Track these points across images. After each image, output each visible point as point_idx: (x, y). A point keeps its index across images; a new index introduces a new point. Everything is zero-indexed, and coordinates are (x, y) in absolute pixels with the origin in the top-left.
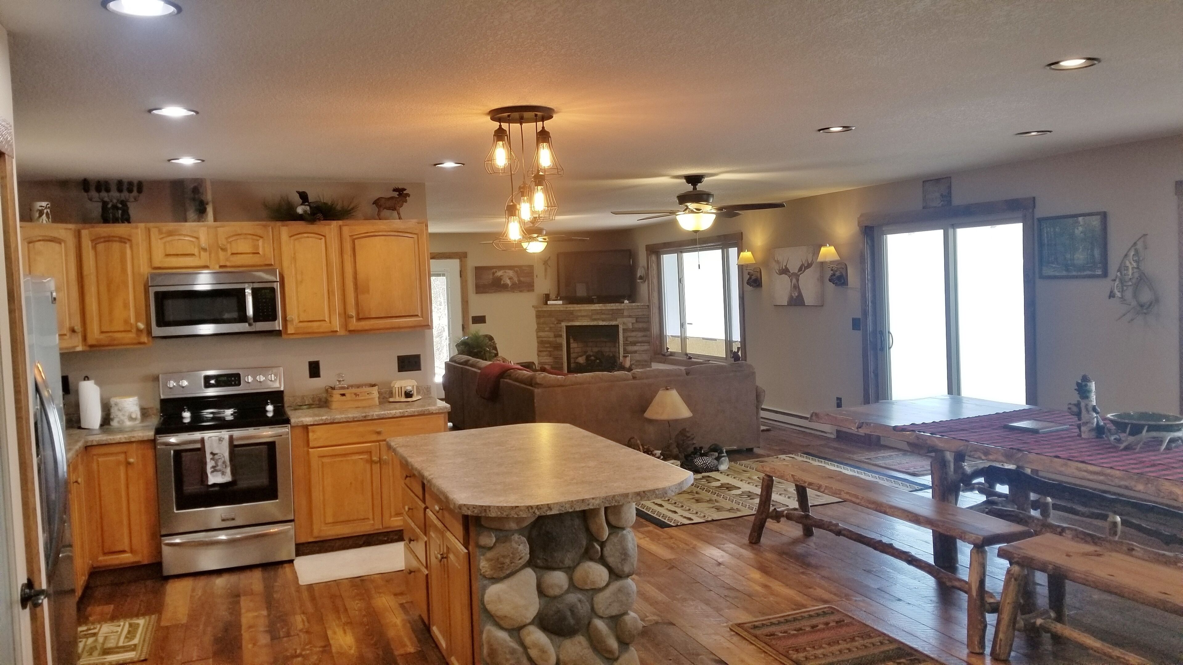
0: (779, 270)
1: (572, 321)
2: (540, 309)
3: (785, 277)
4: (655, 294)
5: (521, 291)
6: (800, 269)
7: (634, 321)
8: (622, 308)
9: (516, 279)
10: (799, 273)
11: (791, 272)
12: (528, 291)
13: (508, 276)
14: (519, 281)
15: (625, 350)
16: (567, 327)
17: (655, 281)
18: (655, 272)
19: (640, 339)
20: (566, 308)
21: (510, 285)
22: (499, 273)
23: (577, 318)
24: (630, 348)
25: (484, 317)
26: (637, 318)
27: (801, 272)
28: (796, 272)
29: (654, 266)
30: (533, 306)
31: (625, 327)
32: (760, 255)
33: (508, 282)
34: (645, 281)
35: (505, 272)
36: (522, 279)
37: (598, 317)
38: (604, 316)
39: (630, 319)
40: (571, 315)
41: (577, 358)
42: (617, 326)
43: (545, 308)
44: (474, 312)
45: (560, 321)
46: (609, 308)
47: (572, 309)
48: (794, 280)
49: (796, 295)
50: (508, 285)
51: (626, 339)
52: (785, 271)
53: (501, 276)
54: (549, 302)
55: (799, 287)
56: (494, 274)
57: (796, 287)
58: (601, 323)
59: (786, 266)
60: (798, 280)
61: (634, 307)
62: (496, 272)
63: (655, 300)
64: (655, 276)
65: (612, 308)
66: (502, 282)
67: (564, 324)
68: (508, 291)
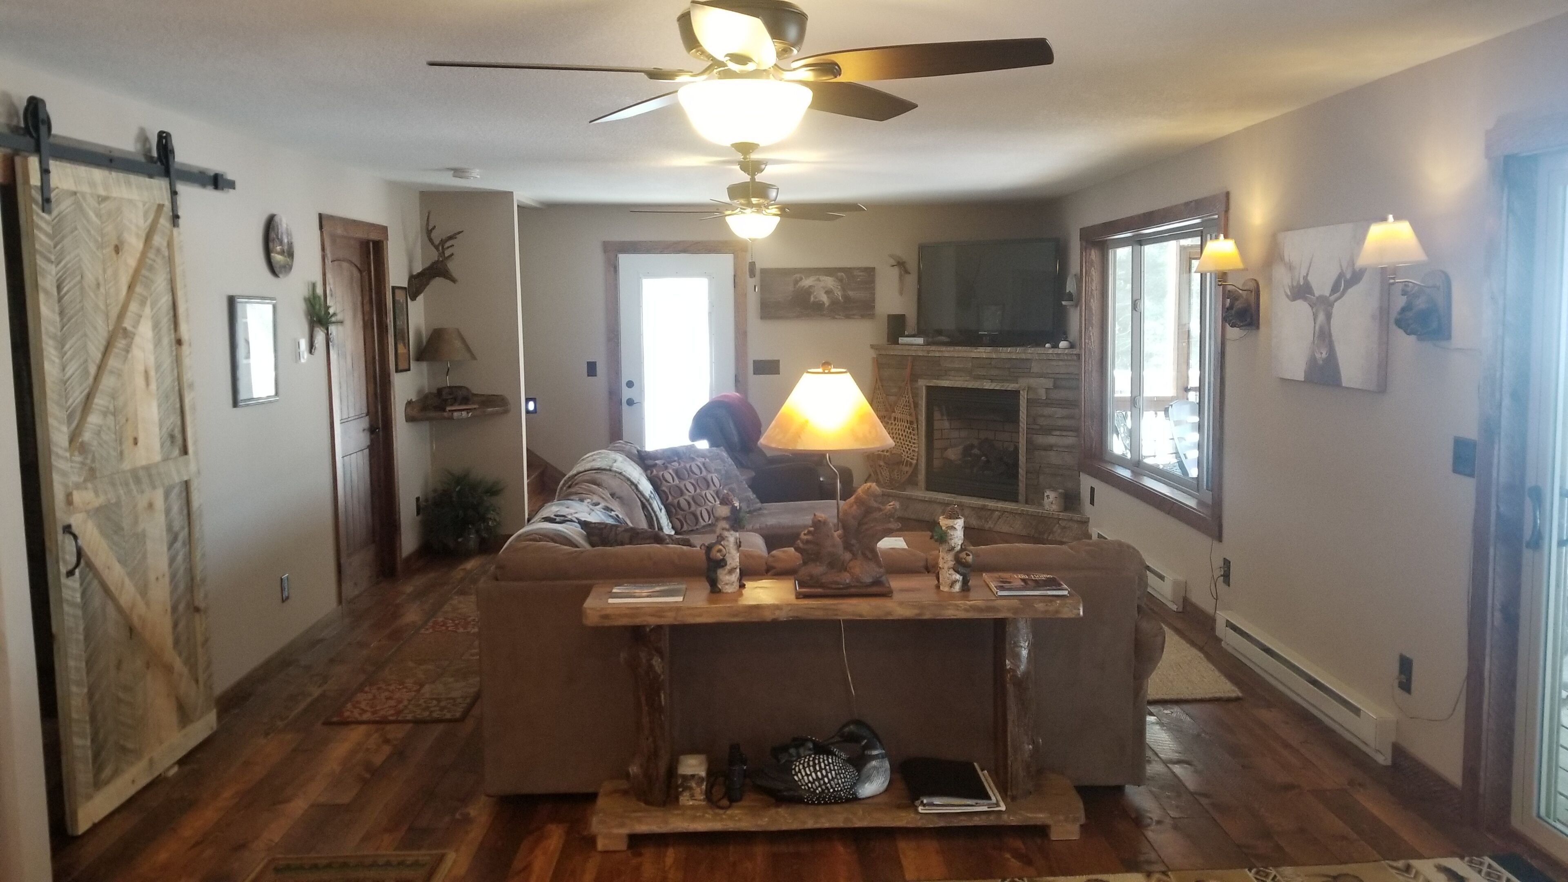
0: (1292, 288)
1: (938, 377)
2: (883, 352)
3: (1302, 307)
4: (1094, 332)
5: (848, 317)
6: (1335, 289)
7: (1049, 383)
8: (1029, 356)
9: (838, 294)
10: (1332, 298)
11: (1317, 293)
12: (863, 317)
13: (824, 288)
14: (846, 298)
15: (1029, 442)
16: (929, 388)
17: (1095, 304)
18: (1095, 285)
19: (1060, 423)
20: (928, 352)
21: (827, 303)
22: (807, 282)
23: (945, 373)
24: (1041, 440)
25: (777, 362)
26: (1055, 379)
27: (1338, 295)
28: (1327, 293)
29: (1095, 274)
30: (872, 346)
31: (1031, 396)
32: (1257, 250)
33: (824, 299)
34: (1076, 306)
35: (819, 280)
36: (851, 293)
37: (983, 372)
38: (994, 372)
39: (1042, 381)
40: (935, 366)
41: (946, 449)
42: (1017, 393)
43: (895, 350)
44: (757, 352)
45: (914, 378)
46: (1003, 356)
47: (937, 354)
48: (1321, 317)
49: (1324, 355)
50: (823, 304)
51: (1032, 419)
52: (1302, 291)
53: (810, 287)
54: (902, 340)
55: (1330, 335)
56: (796, 282)
57: (1324, 336)
58: (988, 385)
59: (1305, 278)
60: (1329, 316)
61: (1051, 357)
62: (801, 279)
63: (1094, 344)
64: (1096, 294)
65: (1009, 356)
66: (812, 299)
67: (922, 383)
68: (822, 315)
